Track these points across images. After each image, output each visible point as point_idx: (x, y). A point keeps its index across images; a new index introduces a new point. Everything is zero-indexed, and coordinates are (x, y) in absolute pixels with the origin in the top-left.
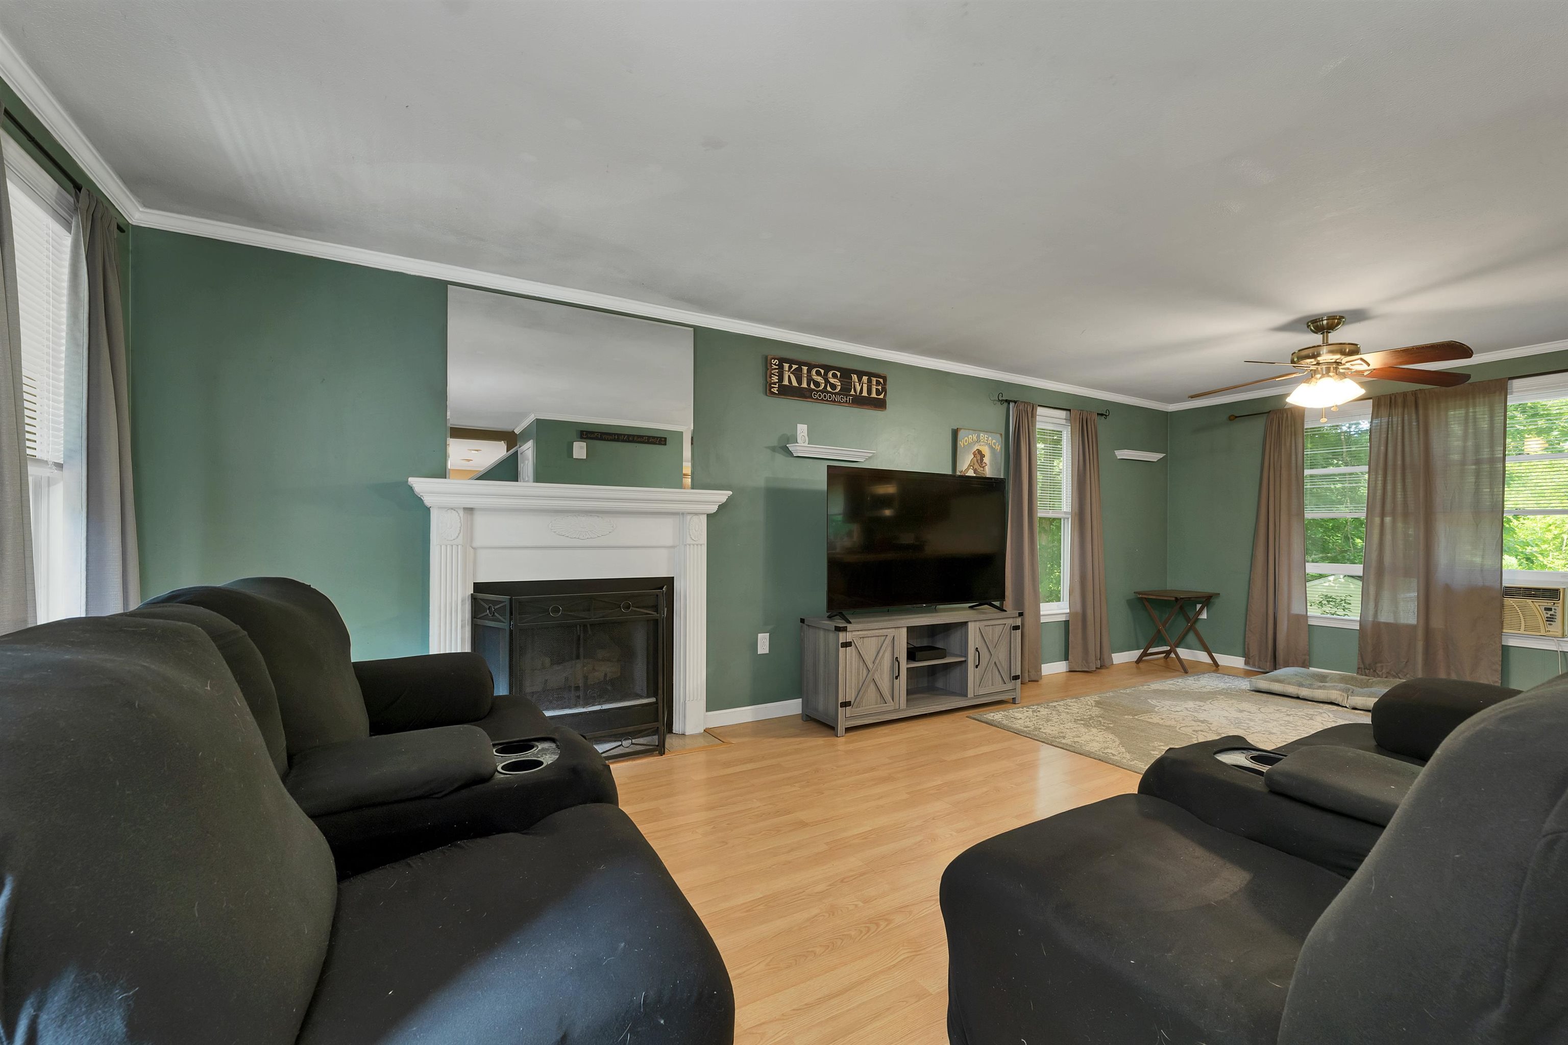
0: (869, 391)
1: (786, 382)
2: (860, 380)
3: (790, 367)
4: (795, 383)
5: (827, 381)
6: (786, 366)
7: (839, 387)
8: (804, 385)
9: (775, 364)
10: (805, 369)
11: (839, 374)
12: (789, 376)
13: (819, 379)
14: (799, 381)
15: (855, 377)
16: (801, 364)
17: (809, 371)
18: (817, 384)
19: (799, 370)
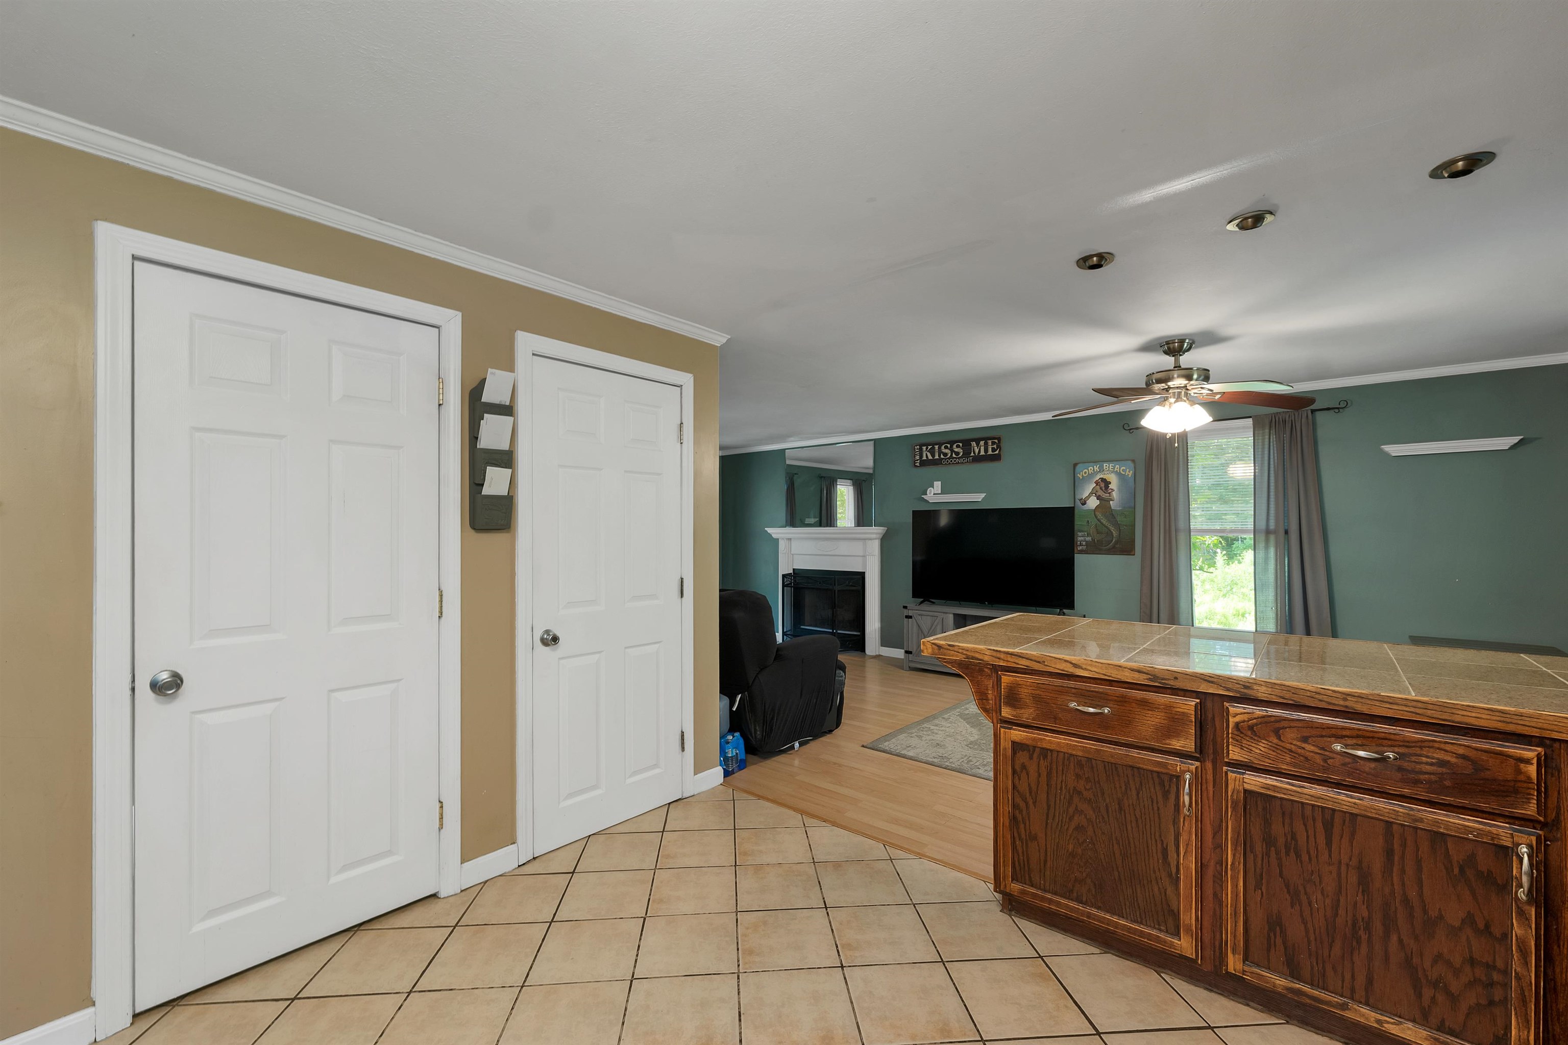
0: (986, 450)
1: (924, 458)
2: (978, 445)
3: (927, 448)
4: (930, 457)
5: (952, 451)
6: (924, 448)
7: (962, 453)
8: (937, 457)
9: (917, 449)
10: (937, 447)
11: (961, 445)
12: (926, 454)
13: (947, 451)
14: (933, 455)
15: (974, 444)
16: (933, 445)
17: (940, 448)
18: (945, 455)
19: (933, 448)
